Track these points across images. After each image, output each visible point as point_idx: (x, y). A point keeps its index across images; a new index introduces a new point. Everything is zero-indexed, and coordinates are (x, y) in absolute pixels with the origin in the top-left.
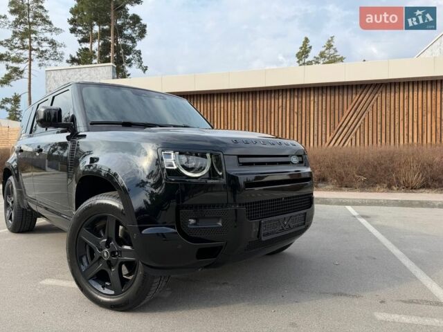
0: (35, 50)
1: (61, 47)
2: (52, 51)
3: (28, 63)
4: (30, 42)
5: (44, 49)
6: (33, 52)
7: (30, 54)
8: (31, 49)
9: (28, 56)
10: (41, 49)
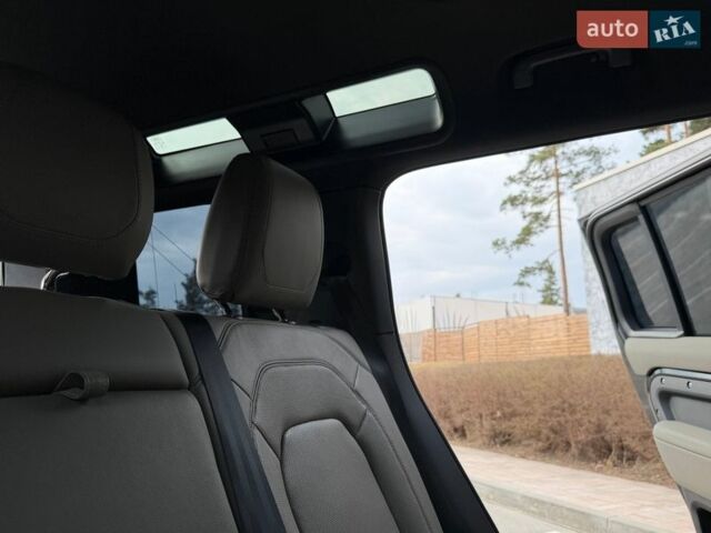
0: (566, 175)
1: (608, 154)
2: (594, 168)
3: (555, 200)
4: (556, 162)
5: (579, 169)
6: (562, 180)
7: (558, 183)
8: (558, 175)
9: (554, 188)
10: (575, 170)
